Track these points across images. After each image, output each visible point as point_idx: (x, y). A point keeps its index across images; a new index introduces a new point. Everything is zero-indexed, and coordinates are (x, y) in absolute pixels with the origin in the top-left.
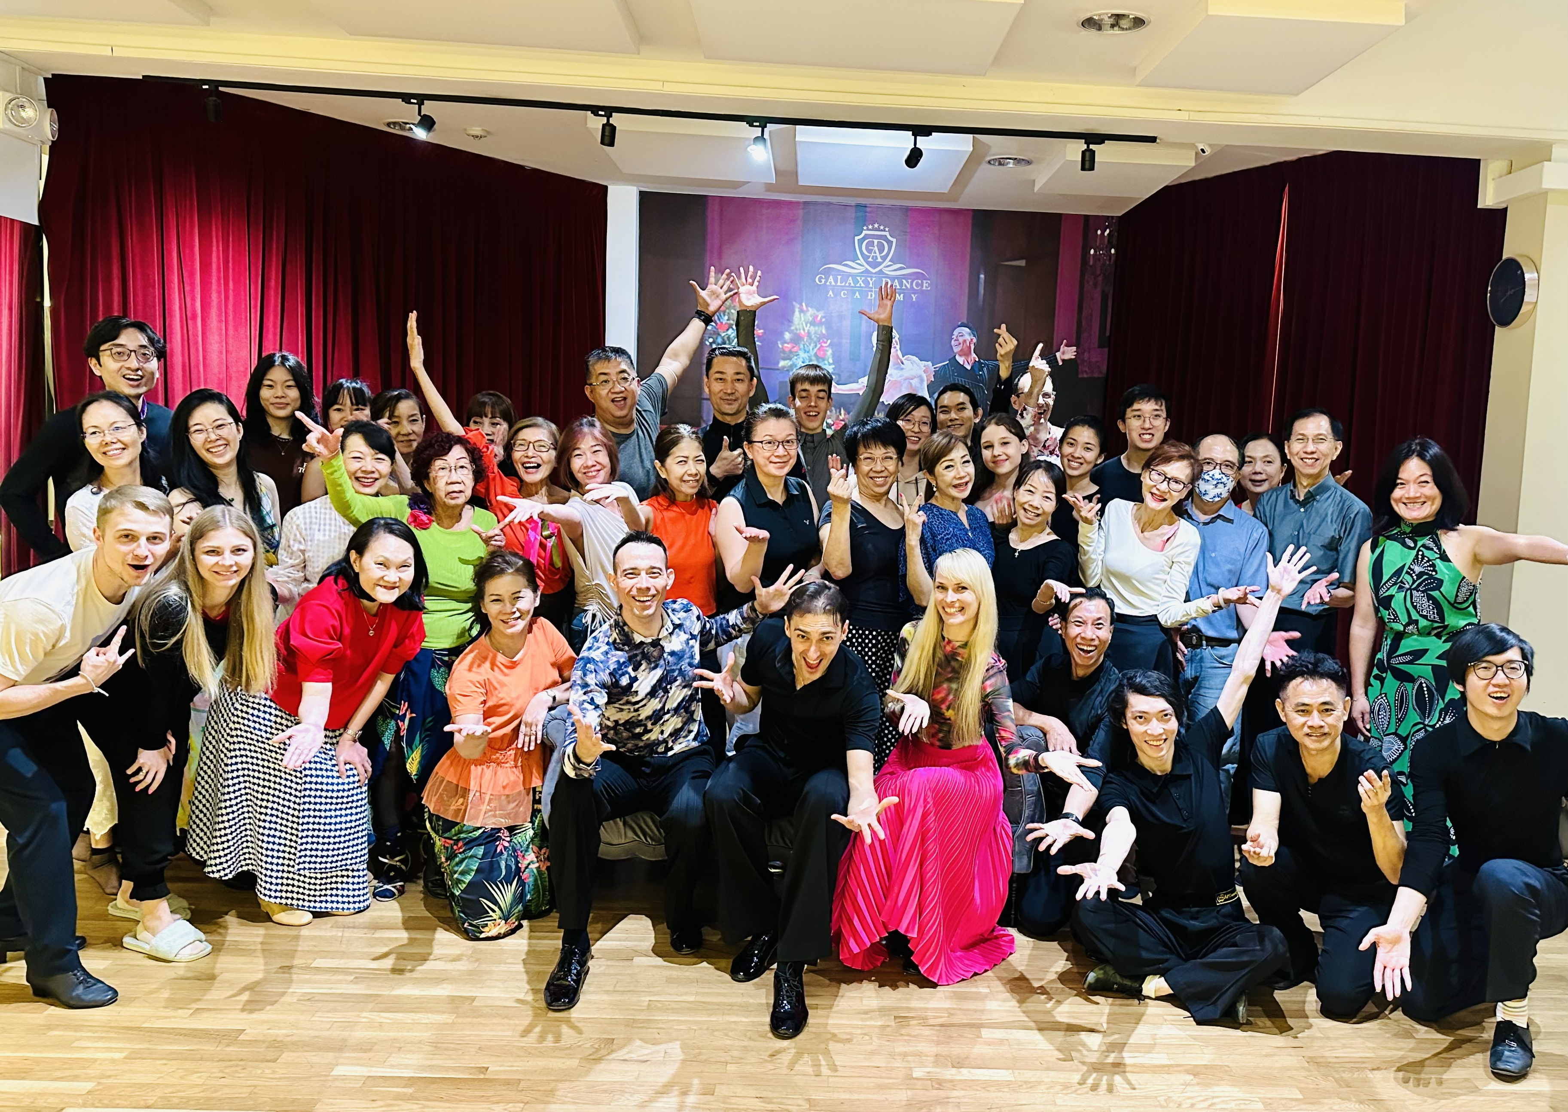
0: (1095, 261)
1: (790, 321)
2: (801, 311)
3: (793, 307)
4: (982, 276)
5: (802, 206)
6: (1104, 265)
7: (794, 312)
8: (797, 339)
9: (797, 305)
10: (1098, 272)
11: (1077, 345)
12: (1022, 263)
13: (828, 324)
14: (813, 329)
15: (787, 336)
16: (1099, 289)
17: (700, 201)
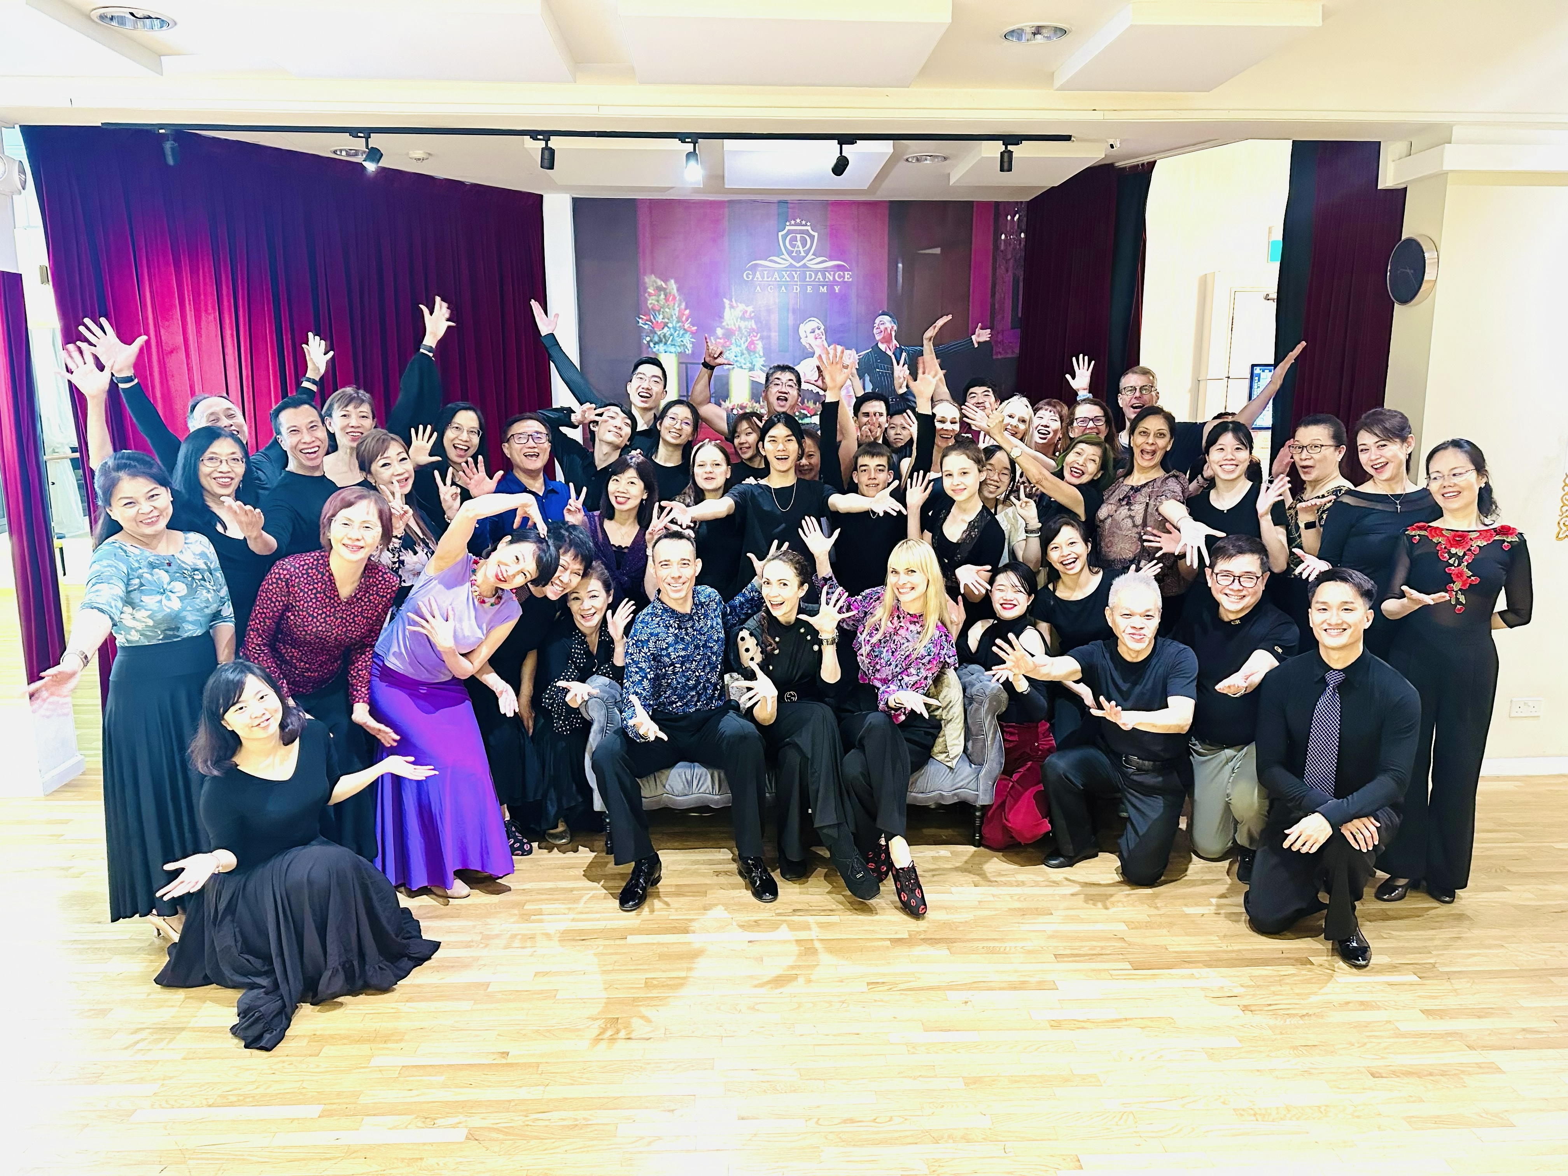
0: (1005, 245)
1: (721, 317)
2: (732, 307)
3: (723, 303)
4: (900, 265)
5: (727, 204)
6: (1014, 249)
7: (724, 308)
8: (729, 334)
9: (726, 302)
10: (1009, 256)
11: (992, 328)
12: (938, 251)
13: (758, 321)
14: (743, 324)
15: (719, 332)
16: (1010, 273)
17: (630, 205)
